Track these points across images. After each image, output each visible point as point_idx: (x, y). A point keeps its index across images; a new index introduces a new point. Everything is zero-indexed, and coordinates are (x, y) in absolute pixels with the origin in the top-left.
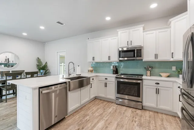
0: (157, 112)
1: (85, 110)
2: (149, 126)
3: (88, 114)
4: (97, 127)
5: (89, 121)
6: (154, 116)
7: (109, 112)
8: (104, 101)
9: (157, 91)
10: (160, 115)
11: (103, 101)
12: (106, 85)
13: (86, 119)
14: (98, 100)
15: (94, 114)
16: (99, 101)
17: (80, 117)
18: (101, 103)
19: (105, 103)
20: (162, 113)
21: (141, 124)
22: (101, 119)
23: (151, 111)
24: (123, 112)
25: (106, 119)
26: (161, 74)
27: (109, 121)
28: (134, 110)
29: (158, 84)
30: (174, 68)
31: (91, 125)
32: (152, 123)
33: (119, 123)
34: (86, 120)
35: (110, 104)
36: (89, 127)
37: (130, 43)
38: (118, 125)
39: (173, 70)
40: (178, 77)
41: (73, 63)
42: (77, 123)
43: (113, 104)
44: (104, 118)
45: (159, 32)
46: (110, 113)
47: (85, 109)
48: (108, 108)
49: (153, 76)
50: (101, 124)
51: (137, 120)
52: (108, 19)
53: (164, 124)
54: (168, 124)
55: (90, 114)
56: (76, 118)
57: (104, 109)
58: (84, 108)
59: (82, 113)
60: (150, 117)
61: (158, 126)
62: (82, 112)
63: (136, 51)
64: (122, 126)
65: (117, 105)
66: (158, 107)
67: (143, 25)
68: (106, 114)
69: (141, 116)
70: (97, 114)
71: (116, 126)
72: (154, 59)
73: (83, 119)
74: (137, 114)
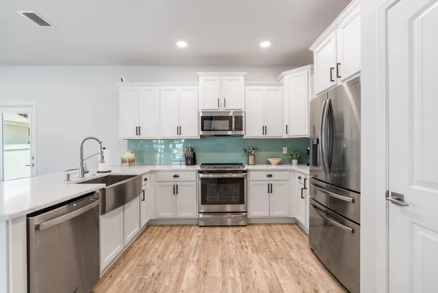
0: (269, 224)
1: (137, 255)
2: (268, 248)
3: (151, 262)
4: (185, 279)
5: (162, 274)
6: (268, 230)
7: (195, 245)
8: (172, 226)
9: (270, 189)
10: (274, 227)
11: (169, 227)
12: (175, 190)
13: (151, 273)
14: (156, 228)
15: (166, 258)
16: (160, 228)
17: (132, 275)
18: (168, 232)
19: (176, 230)
20: (276, 224)
21: (256, 247)
22: (186, 263)
23: (261, 224)
24: (219, 237)
25: (195, 259)
26: (270, 160)
27: (203, 261)
28: (235, 229)
29: (271, 176)
30: (285, 151)
31: (170, 281)
32: (270, 242)
33: (224, 258)
34: (153, 275)
35: (187, 230)
36: (169, 286)
37: (222, 102)
38: (222, 261)
39: (284, 153)
40: (291, 163)
41: (98, 141)
42: (135, 290)
43: (193, 228)
44: (191, 259)
45: (269, 90)
46: (197, 245)
47: (134, 254)
48: (189, 239)
49: (258, 164)
50: (191, 272)
51: (247, 244)
52: (182, 44)
53: (285, 238)
54: (289, 236)
55: (154, 260)
56: (124, 279)
57: (182, 243)
58: (131, 253)
59: (133, 266)
60: (263, 234)
61: (279, 244)
62: (133, 263)
63: (233, 119)
64: (231, 261)
65: (202, 229)
66: (271, 215)
67: (245, 73)
68: (190, 251)
69: (251, 236)
70: (171, 257)
71: (220, 264)
72: (262, 135)
73: (145, 277)
74: (244, 235)
